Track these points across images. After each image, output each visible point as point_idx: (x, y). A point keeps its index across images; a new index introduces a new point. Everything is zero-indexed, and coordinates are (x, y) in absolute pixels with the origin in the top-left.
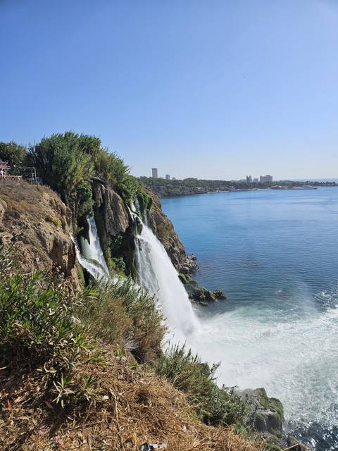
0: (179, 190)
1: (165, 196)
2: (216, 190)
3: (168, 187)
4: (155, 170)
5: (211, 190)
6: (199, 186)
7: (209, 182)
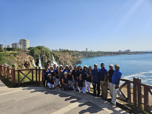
0: (93, 55)
1: (88, 57)
2: (106, 55)
3: (89, 54)
4: (87, 49)
5: (104, 55)
6: (100, 54)
7: (105, 52)
